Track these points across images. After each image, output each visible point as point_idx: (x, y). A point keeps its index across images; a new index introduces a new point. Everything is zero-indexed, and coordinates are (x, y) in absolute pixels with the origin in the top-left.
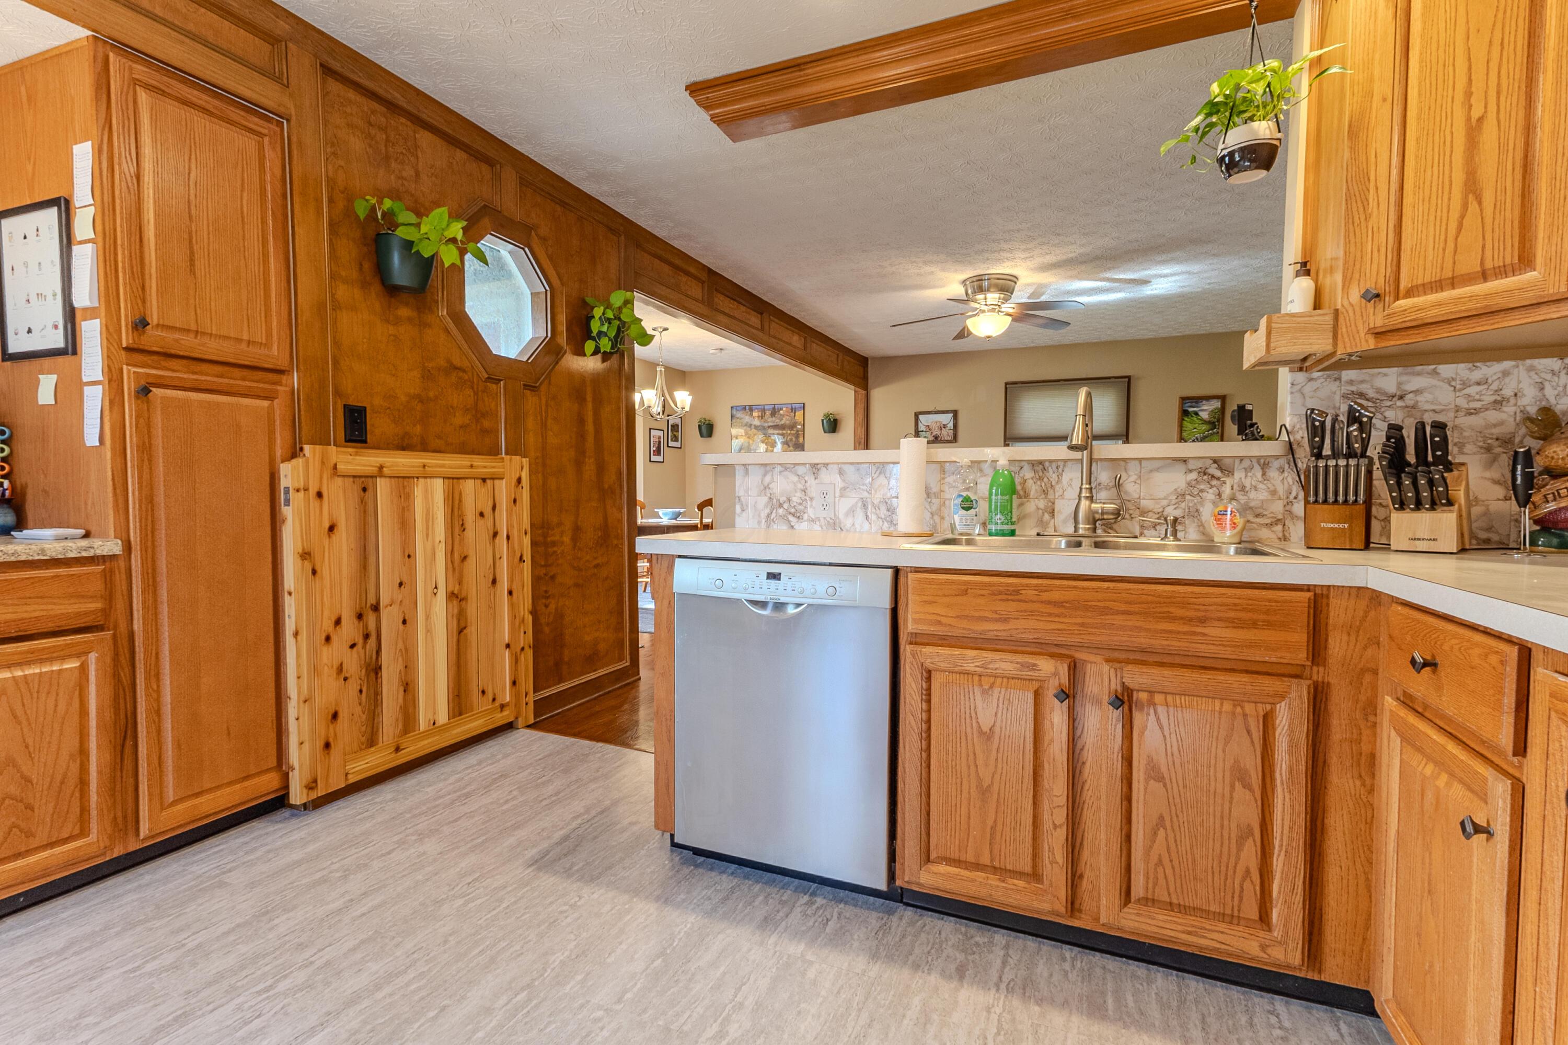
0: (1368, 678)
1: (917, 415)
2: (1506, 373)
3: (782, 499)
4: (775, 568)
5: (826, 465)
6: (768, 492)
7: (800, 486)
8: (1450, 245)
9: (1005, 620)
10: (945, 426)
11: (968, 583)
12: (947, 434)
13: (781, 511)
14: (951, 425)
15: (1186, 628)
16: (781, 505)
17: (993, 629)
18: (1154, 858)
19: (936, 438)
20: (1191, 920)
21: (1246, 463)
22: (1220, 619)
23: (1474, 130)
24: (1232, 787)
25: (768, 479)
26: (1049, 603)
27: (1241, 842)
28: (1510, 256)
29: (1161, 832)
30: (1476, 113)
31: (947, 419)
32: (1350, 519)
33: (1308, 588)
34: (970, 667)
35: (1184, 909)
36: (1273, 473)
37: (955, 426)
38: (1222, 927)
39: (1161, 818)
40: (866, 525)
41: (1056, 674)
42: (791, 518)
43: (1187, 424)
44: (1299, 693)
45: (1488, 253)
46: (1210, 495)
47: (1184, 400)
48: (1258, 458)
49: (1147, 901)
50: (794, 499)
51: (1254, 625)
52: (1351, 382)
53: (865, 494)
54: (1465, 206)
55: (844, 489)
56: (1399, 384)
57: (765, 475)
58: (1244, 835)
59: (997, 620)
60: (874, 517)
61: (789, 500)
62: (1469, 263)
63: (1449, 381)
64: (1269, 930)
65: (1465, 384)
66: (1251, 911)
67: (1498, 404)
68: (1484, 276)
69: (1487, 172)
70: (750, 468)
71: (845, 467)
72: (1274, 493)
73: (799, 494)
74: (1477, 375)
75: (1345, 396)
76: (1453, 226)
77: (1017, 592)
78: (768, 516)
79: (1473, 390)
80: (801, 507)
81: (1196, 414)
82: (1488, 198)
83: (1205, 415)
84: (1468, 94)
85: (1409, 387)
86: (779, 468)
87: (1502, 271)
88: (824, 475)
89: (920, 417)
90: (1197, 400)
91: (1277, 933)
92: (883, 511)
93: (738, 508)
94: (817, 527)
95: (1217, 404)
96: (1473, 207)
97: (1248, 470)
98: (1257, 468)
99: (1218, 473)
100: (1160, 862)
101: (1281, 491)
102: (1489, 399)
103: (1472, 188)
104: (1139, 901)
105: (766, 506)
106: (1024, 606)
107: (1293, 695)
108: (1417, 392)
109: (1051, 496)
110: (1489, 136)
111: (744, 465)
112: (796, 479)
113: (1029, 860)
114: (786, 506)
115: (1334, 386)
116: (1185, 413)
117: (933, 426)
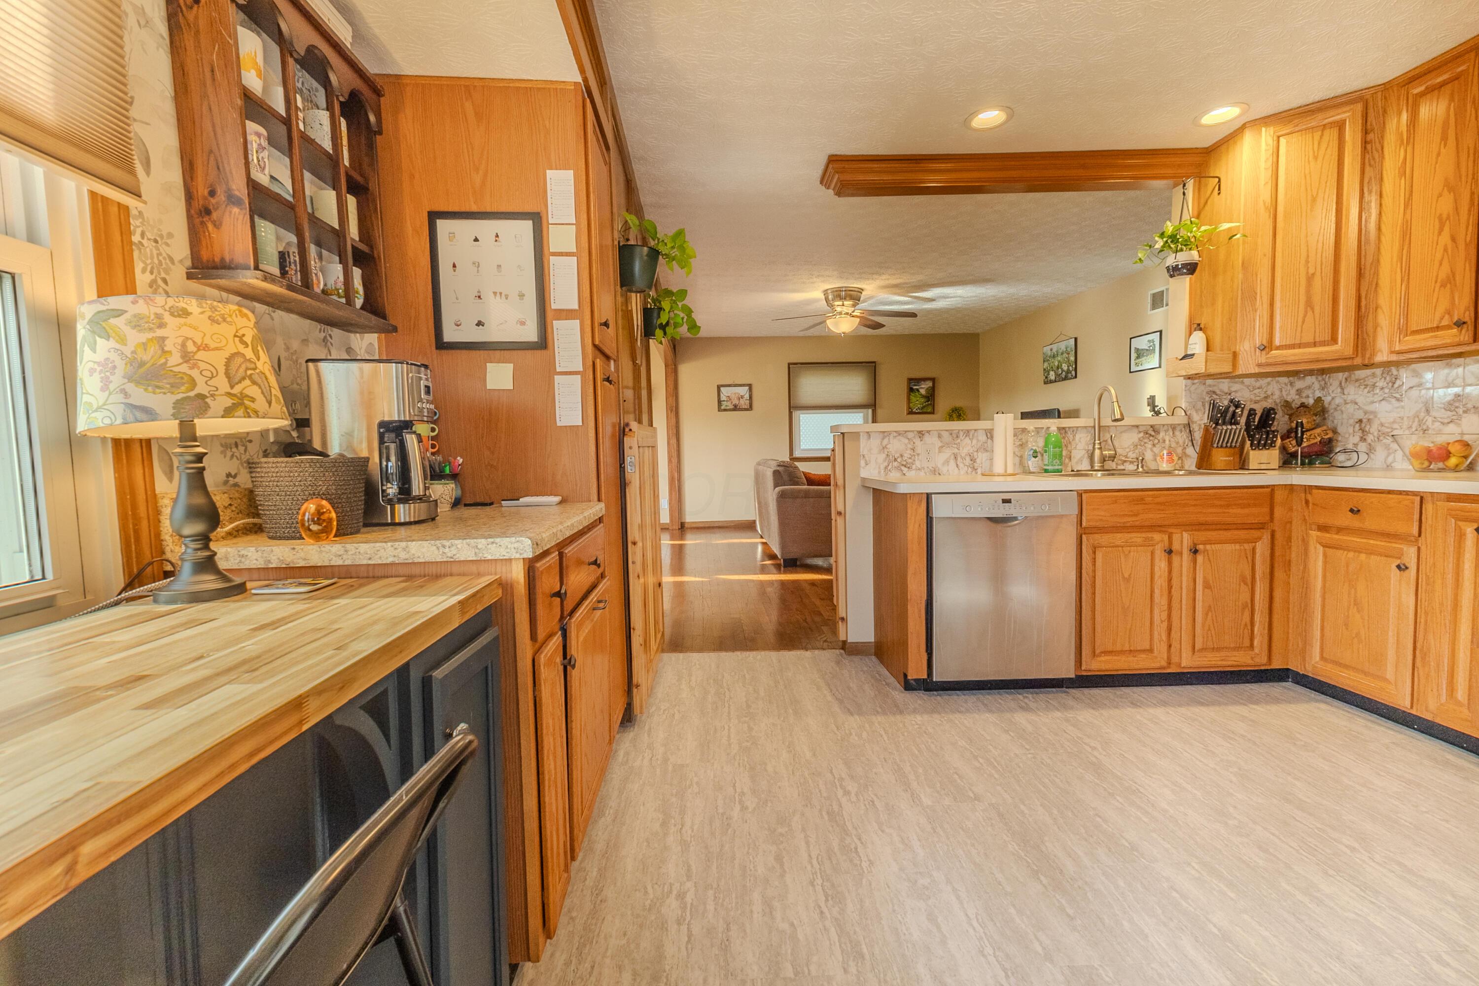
0: (1288, 526)
1: (719, 387)
2: (1269, 384)
3: (896, 456)
4: (1006, 496)
5: (928, 432)
6: (886, 451)
7: (910, 446)
8: (1299, 329)
9: (1136, 515)
10: (742, 397)
11: (1117, 496)
12: (744, 403)
13: (895, 464)
14: (747, 396)
15: (1221, 510)
16: (895, 460)
17: (1130, 520)
18: (1206, 628)
19: (735, 406)
20: (1223, 654)
21: (1166, 427)
22: (1235, 505)
23: (1310, 279)
24: (1240, 585)
25: (885, 442)
26: (1158, 503)
27: (1243, 609)
28: (1327, 337)
29: (1210, 614)
30: (1311, 271)
31: (744, 391)
32: (1233, 455)
33: (1267, 487)
34: (1119, 543)
35: (1219, 649)
36: (1177, 433)
37: (751, 397)
38: (1235, 653)
39: (1210, 607)
40: (956, 470)
41: (1162, 541)
42: (903, 468)
43: (913, 398)
44: (1266, 537)
45: (1317, 334)
46: (1149, 445)
47: (910, 380)
48: (1171, 425)
49: (1202, 650)
50: (905, 455)
51: (1249, 506)
52: (1210, 386)
53: (956, 451)
54: (1306, 312)
55: (942, 447)
56: (1229, 387)
57: (883, 439)
58: (1244, 607)
59: (1132, 516)
60: (961, 465)
61: (902, 456)
62: (1308, 339)
63: (1248, 387)
64: (1253, 650)
65: (1254, 388)
66: (1247, 643)
67: (1266, 398)
68: (1315, 344)
69: (1317, 299)
70: (872, 435)
71: (943, 433)
72: (1177, 443)
73: (909, 452)
74: (1258, 384)
75: (1207, 393)
76: (1300, 320)
77: (1142, 499)
78: (886, 468)
79: (1257, 391)
80: (910, 461)
81: (918, 390)
82: (1317, 309)
83: (923, 392)
84: (1307, 262)
85: (1233, 389)
86: (895, 434)
87: (1323, 343)
88: (927, 438)
89: (722, 389)
90: (918, 381)
91: (1257, 651)
92: (968, 461)
93: (862, 463)
94: (922, 473)
95: (929, 384)
96: (1310, 313)
97: (1166, 431)
98: (1171, 430)
99: (1153, 433)
100: (1209, 629)
101: (1181, 442)
102: (1263, 396)
103: (1309, 304)
104: (1198, 651)
105: (885, 461)
106: (1147, 506)
107: (1265, 537)
108: (1235, 391)
109: (1069, 448)
110: (1317, 282)
111: (868, 432)
112: (907, 441)
113: (1148, 643)
114: (899, 460)
115: (1202, 387)
116: (911, 390)
117: (733, 396)
